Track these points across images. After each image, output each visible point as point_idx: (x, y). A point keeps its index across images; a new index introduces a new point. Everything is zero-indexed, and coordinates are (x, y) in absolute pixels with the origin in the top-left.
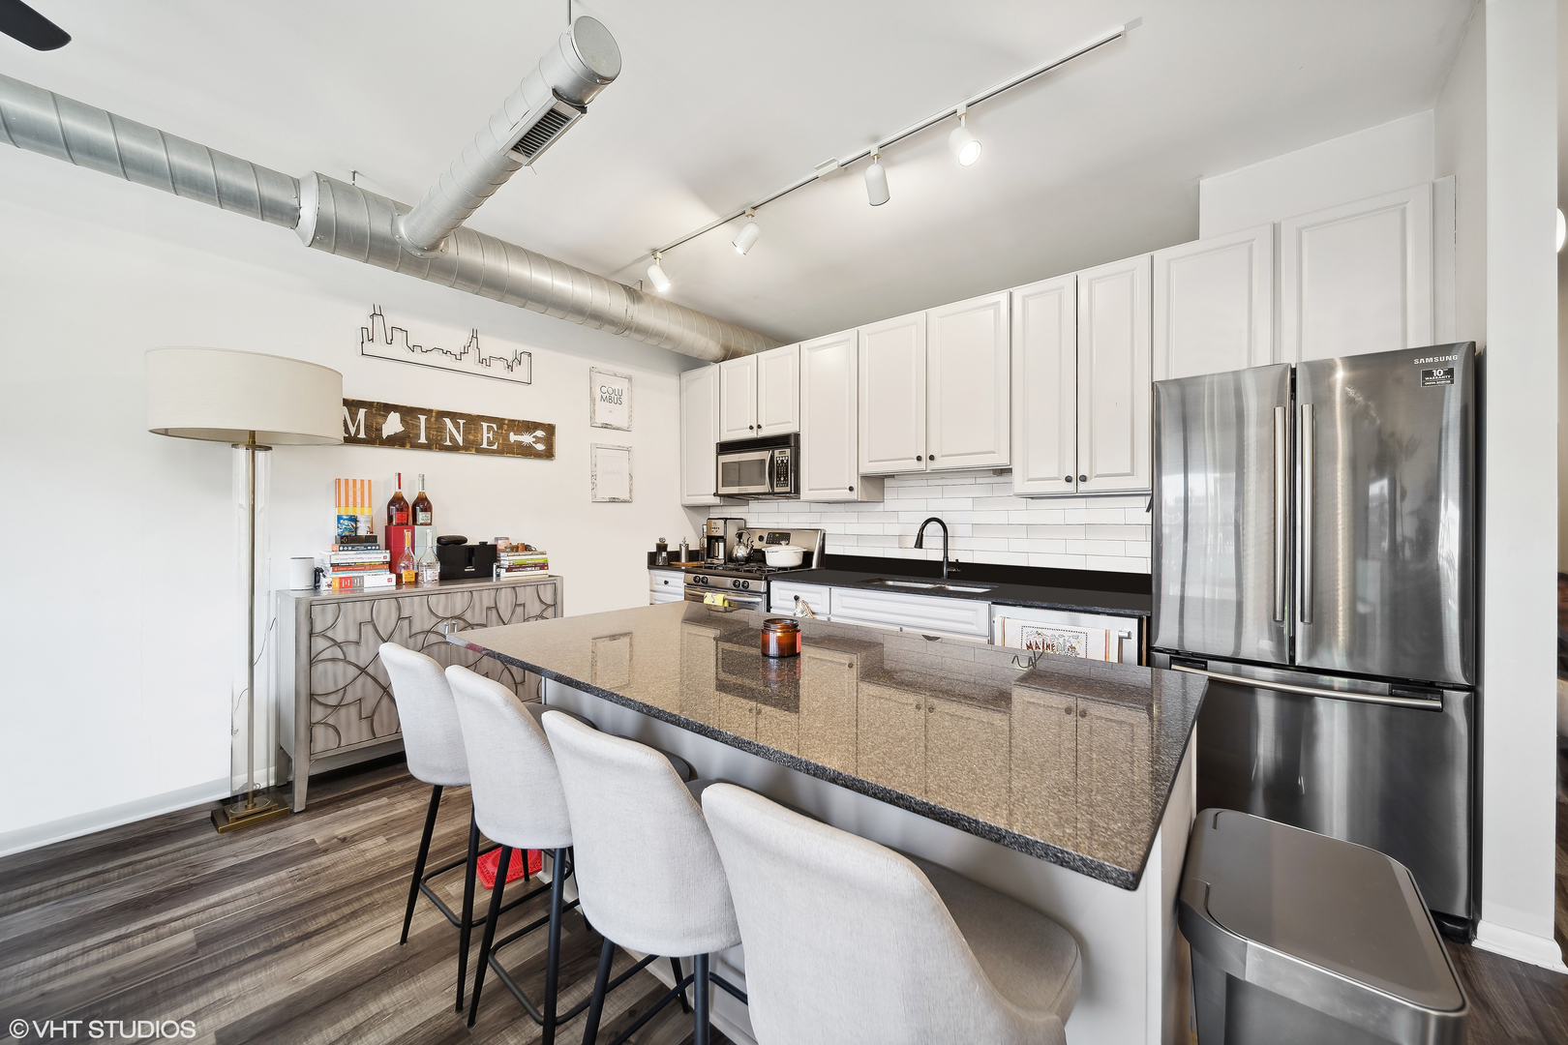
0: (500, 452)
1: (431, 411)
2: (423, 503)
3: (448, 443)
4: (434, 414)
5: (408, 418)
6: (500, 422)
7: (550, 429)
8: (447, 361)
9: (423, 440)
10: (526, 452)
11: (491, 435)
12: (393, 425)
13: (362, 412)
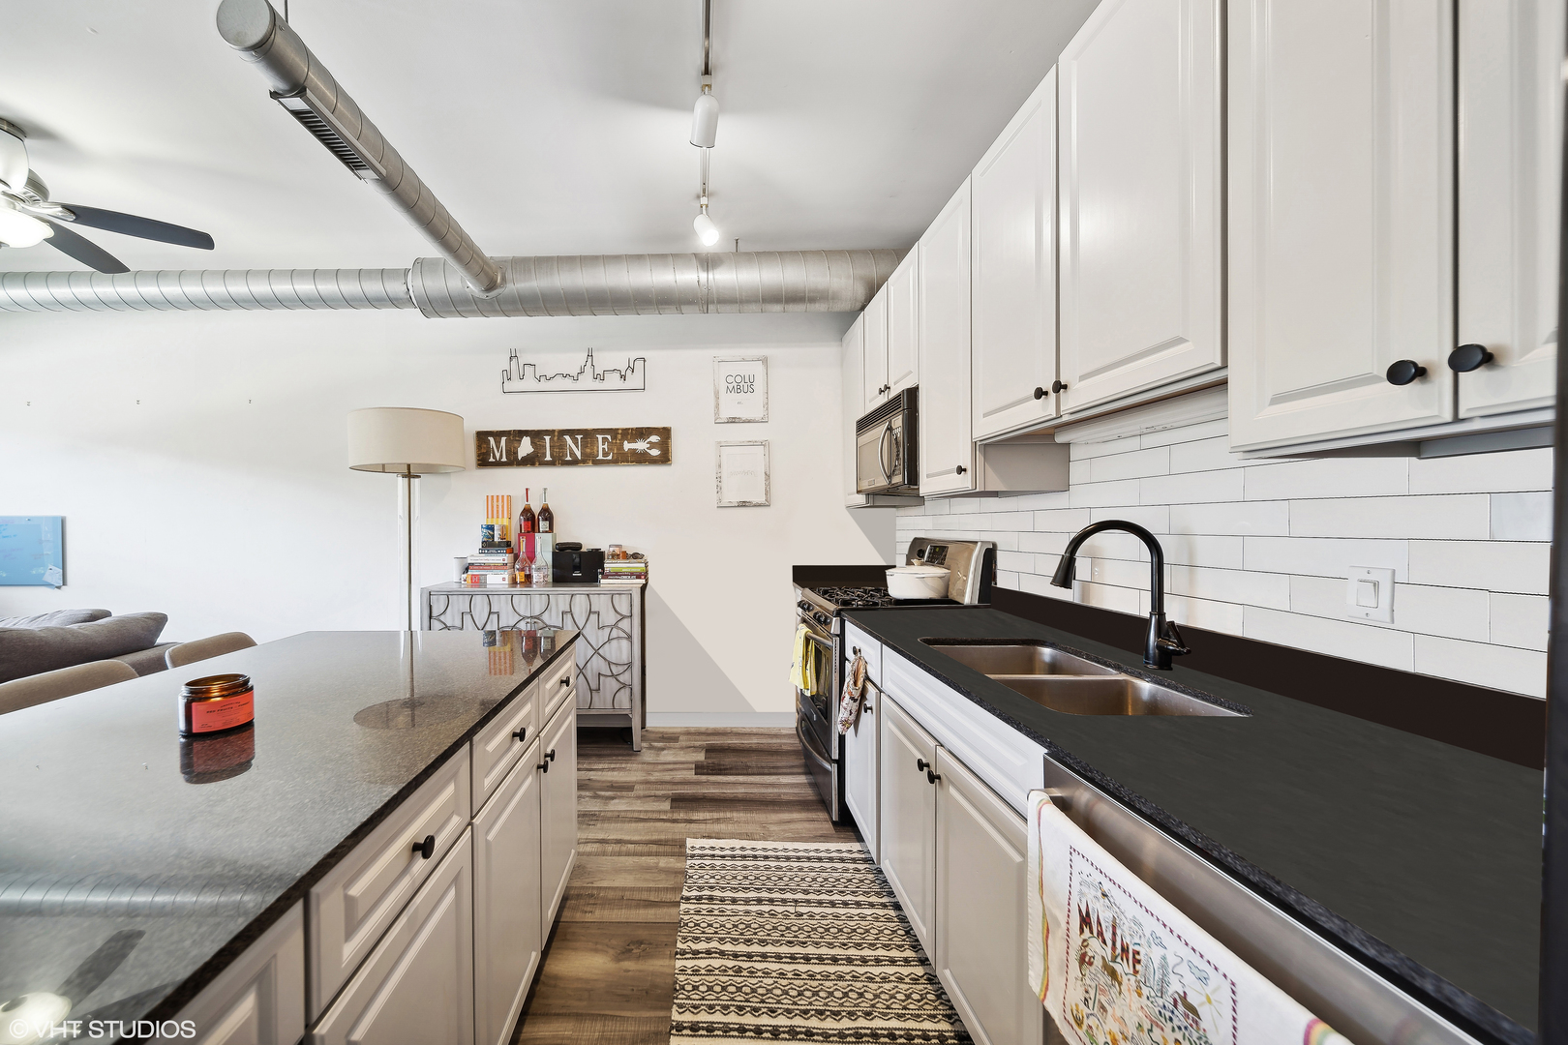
0: (615, 462)
1: (553, 431)
2: (547, 514)
3: (569, 458)
4: (556, 434)
5: (537, 440)
6: (613, 432)
7: (665, 433)
8: (568, 384)
9: (548, 458)
10: (641, 459)
11: (606, 447)
12: (525, 448)
13: (504, 439)
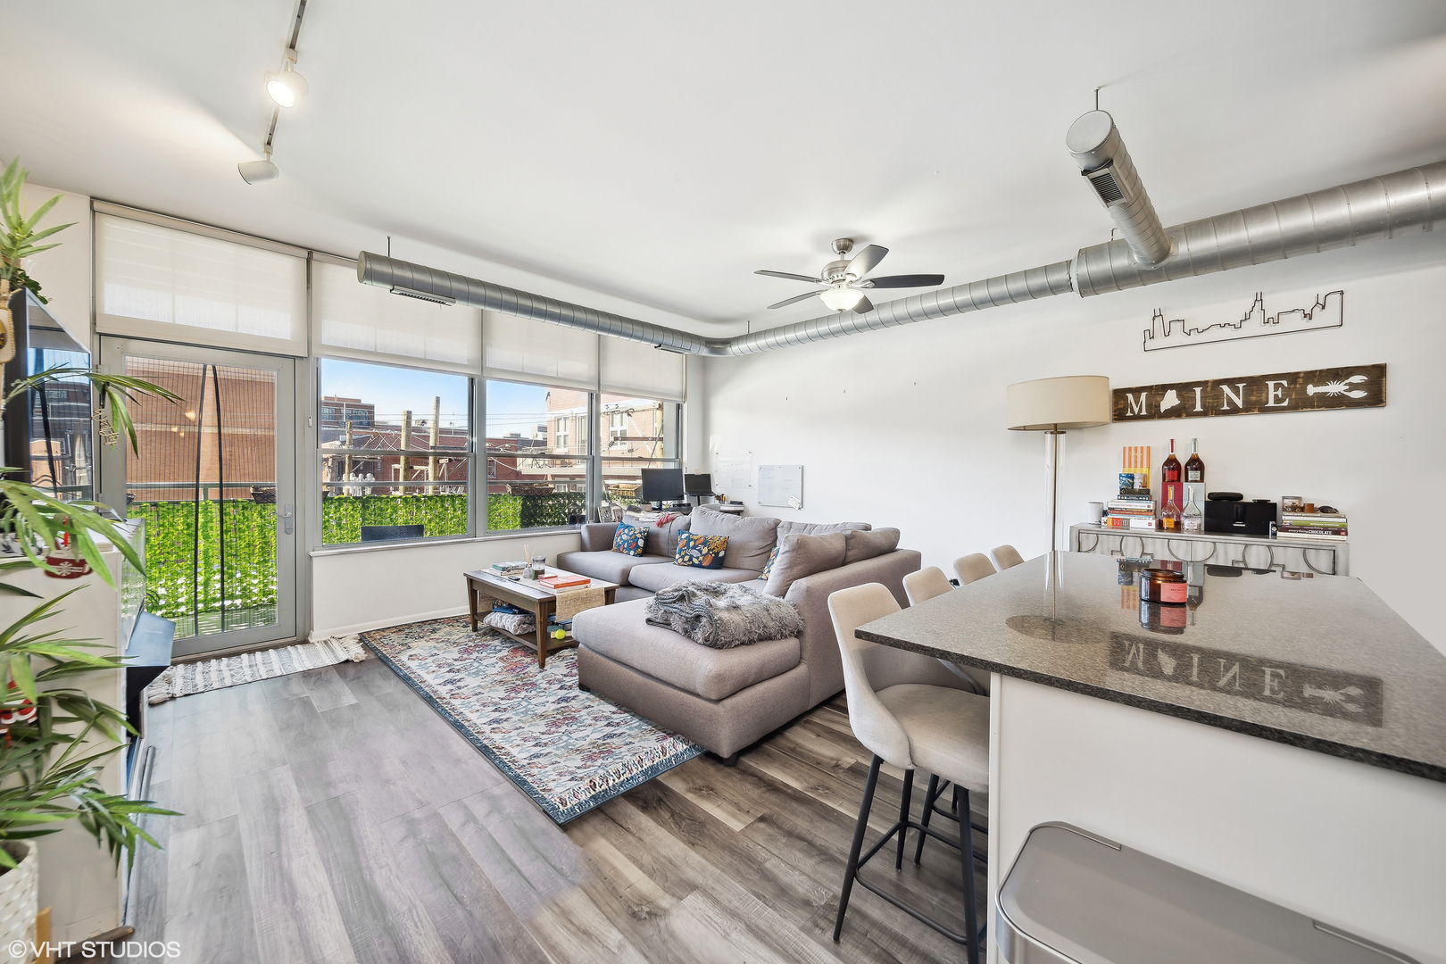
0: (1294, 407)
1: (1207, 382)
2: (1196, 463)
3: (1226, 407)
4: (1210, 384)
5: (1184, 393)
6: (1293, 377)
7: (1376, 371)
8: (1228, 333)
9: (1198, 408)
10: (1335, 402)
11: (1279, 393)
12: (1170, 400)
13: (1144, 395)
